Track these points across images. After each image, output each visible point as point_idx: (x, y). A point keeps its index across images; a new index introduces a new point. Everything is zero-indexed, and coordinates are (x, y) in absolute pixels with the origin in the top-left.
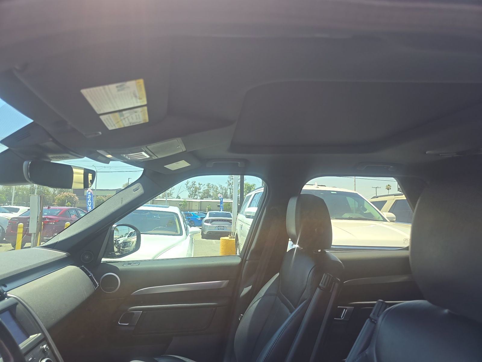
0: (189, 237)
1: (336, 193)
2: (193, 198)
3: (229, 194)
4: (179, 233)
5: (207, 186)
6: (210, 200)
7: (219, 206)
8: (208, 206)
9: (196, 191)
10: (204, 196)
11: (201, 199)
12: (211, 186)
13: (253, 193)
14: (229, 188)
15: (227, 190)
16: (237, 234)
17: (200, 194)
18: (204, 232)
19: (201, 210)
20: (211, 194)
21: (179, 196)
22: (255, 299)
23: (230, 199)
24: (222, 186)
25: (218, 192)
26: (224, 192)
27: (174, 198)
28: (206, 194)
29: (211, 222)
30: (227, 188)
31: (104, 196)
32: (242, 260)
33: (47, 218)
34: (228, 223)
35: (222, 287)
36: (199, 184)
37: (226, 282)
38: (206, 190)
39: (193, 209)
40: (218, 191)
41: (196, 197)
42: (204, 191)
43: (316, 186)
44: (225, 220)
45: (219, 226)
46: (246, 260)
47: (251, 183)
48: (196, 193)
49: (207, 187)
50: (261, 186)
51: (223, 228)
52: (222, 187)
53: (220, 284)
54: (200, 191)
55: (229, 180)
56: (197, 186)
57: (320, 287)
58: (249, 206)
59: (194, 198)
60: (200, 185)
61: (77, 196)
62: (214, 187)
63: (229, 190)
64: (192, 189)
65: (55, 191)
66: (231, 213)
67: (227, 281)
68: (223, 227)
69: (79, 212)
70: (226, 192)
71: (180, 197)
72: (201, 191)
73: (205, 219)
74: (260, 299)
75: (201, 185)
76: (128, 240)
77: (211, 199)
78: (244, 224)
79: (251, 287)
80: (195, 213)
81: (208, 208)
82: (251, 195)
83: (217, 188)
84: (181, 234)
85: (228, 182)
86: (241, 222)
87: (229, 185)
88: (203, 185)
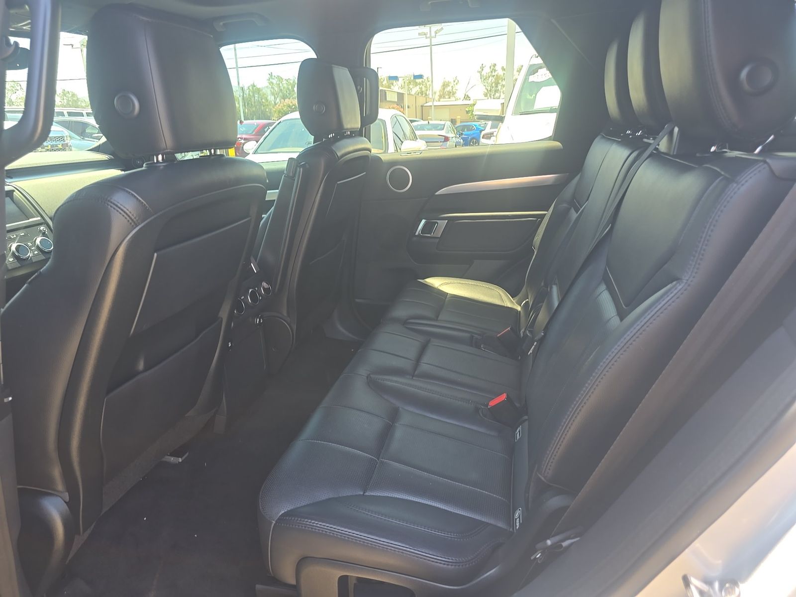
2: (492, 97)
9: (497, 84)
21: (467, 95)
48: (497, 87)
59: (495, 97)
64: (490, 79)
71: (469, 97)
80: (480, 125)
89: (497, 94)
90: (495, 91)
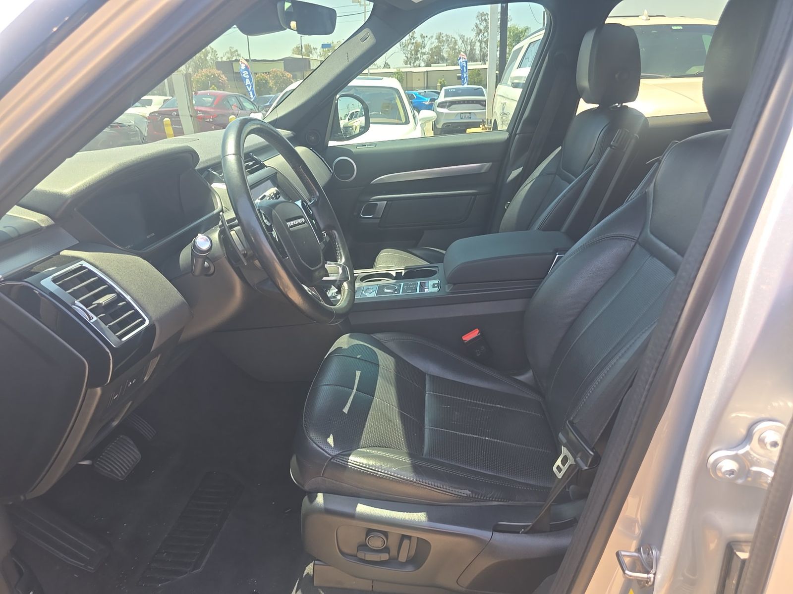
0: (419, 127)
1: (681, 28)
2: (412, 65)
3: (478, 52)
4: (404, 120)
5: (436, 39)
6: (442, 67)
7: (459, 78)
8: (439, 80)
9: (417, 52)
10: (431, 60)
11: (428, 65)
12: (444, 39)
13: (525, 43)
14: (479, 41)
15: (474, 45)
16: (495, 120)
17: (425, 57)
18: (438, 124)
19: (427, 88)
20: (445, 55)
21: (387, 64)
22: (527, 182)
23: (481, 63)
24: (466, 37)
25: (457, 51)
26: (469, 48)
27: (380, 66)
28: (436, 56)
29: (449, 106)
30: (474, 40)
31: (266, 73)
32: (510, 135)
33: (200, 111)
34: (478, 106)
35: (483, 171)
36: (422, 37)
37: (487, 165)
38: (435, 48)
39: (413, 86)
40: (457, 47)
41: (417, 63)
42: (431, 49)
43: (644, 17)
44: (473, 102)
45: (462, 113)
46: (516, 135)
47: (521, 27)
48: (417, 54)
49: (437, 41)
50: (542, 27)
51: (469, 115)
52: (466, 40)
53: (480, 168)
54: (424, 50)
55: (478, 22)
56: (418, 41)
57: (611, 146)
58: (519, 67)
59: (415, 65)
60: (424, 37)
61: (223, 73)
62: (450, 39)
63: (478, 44)
64: (409, 47)
65: (188, 69)
66: (484, 89)
67: (490, 164)
68: (470, 113)
69: (241, 99)
70: (472, 50)
71: (389, 66)
72: (426, 50)
73: (438, 101)
74: (534, 181)
75: (426, 39)
76: (350, 124)
77: (445, 64)
78: (508, 102)
79: (521, 168)
80: (420, 93)
81: (441, 83)
82: (523, 47)
83: (456, 43)
84: (407, 122)
85: (475, 28)
86: (502, 98)
87: (478, 34)
88: (428, 37)
89: (417, 62)
90: (415, 59)
